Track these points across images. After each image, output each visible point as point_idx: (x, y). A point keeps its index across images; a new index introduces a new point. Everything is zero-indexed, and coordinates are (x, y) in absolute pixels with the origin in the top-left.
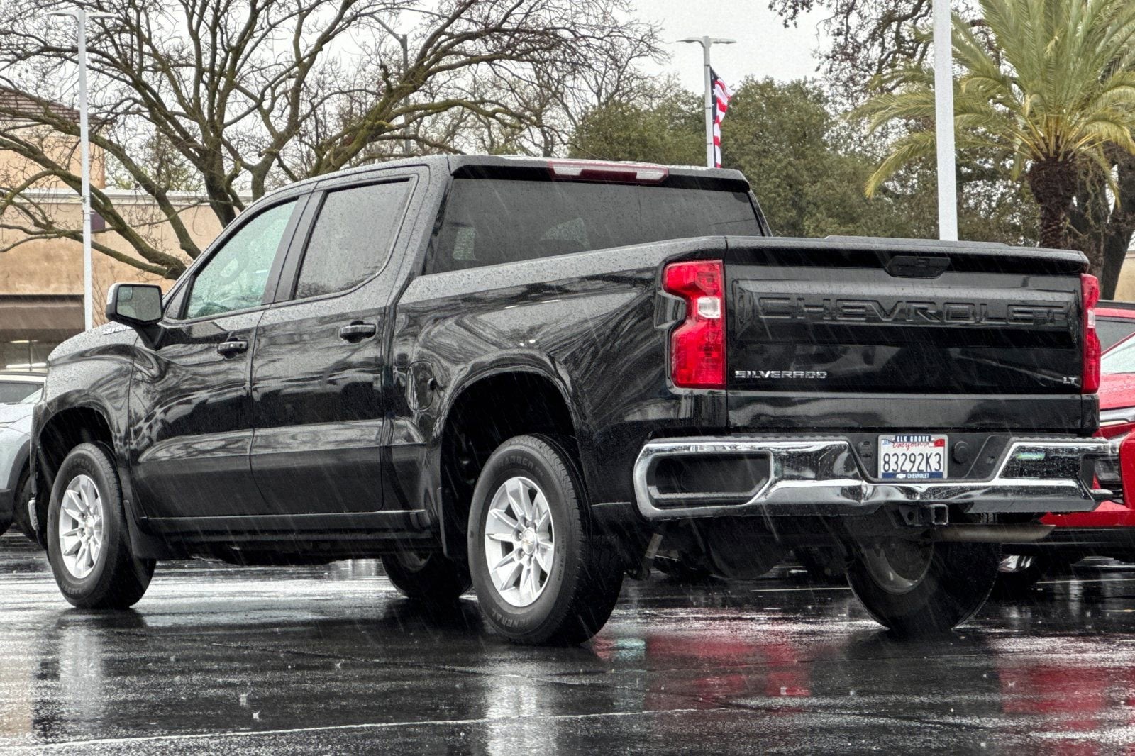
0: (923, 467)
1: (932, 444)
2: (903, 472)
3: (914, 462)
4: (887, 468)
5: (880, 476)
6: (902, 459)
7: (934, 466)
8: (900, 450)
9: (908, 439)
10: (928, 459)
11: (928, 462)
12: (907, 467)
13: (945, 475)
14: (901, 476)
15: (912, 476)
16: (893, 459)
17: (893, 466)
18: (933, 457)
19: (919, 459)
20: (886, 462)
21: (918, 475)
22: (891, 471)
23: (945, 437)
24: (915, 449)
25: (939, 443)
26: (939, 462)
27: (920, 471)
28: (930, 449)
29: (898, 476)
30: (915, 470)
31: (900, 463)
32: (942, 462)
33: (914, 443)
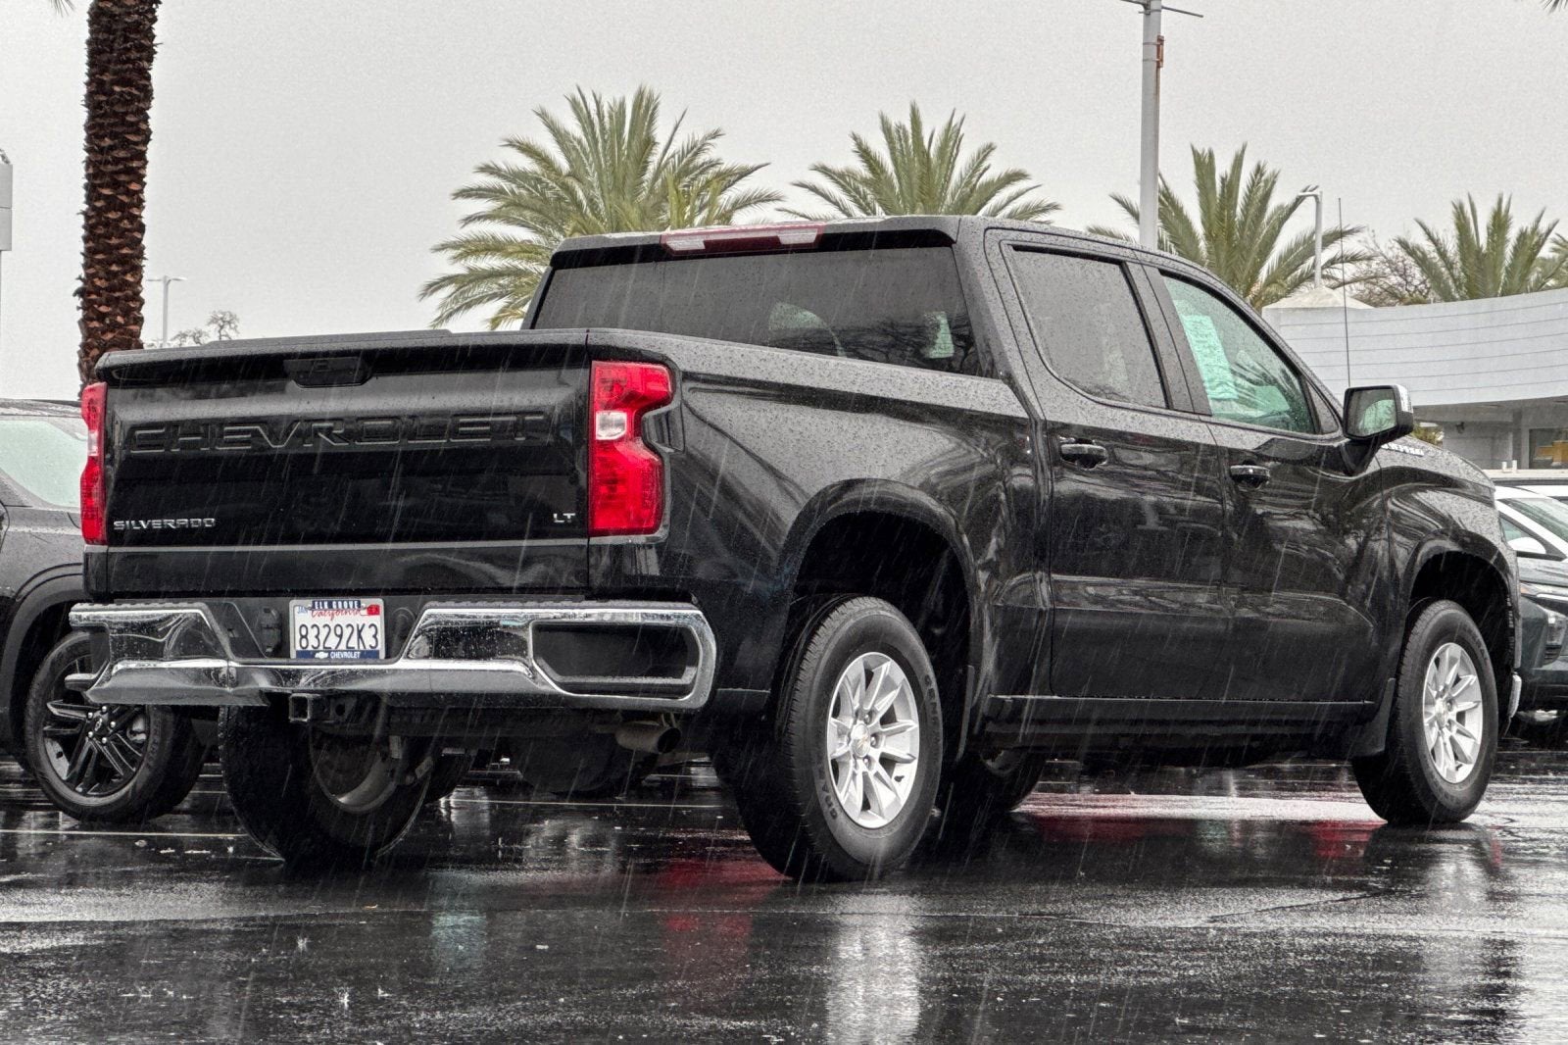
0: (353, 643)
1: (364, 612)
2: (328, 650)
3: (341, 636)
4: (304, 644)
5: (293, 655)
6: (324, 632)
7: (369, 641)
8: (321, 621)
9: (330, 606)
10: (359, 632)
11: (360, 637)
12: (332, 642)
13: (382, 655)
14: (322, 655)
15: (337, 655)
16: (313, 633)
17: (313, 642)
18: (366, 628)
19: (347, 632)
20: (302, 637)
21: (346, 654)
22: (310, 648)
23: (379, 602)
24: (342, 619)
25: (373, 611)
26: (375, 636)
27: (350, 649)
28: (361, 618)
29: (317, 655)
30: (343, 646)
31: (322, 638)
32: (378, 636)
33: (338, 610)
